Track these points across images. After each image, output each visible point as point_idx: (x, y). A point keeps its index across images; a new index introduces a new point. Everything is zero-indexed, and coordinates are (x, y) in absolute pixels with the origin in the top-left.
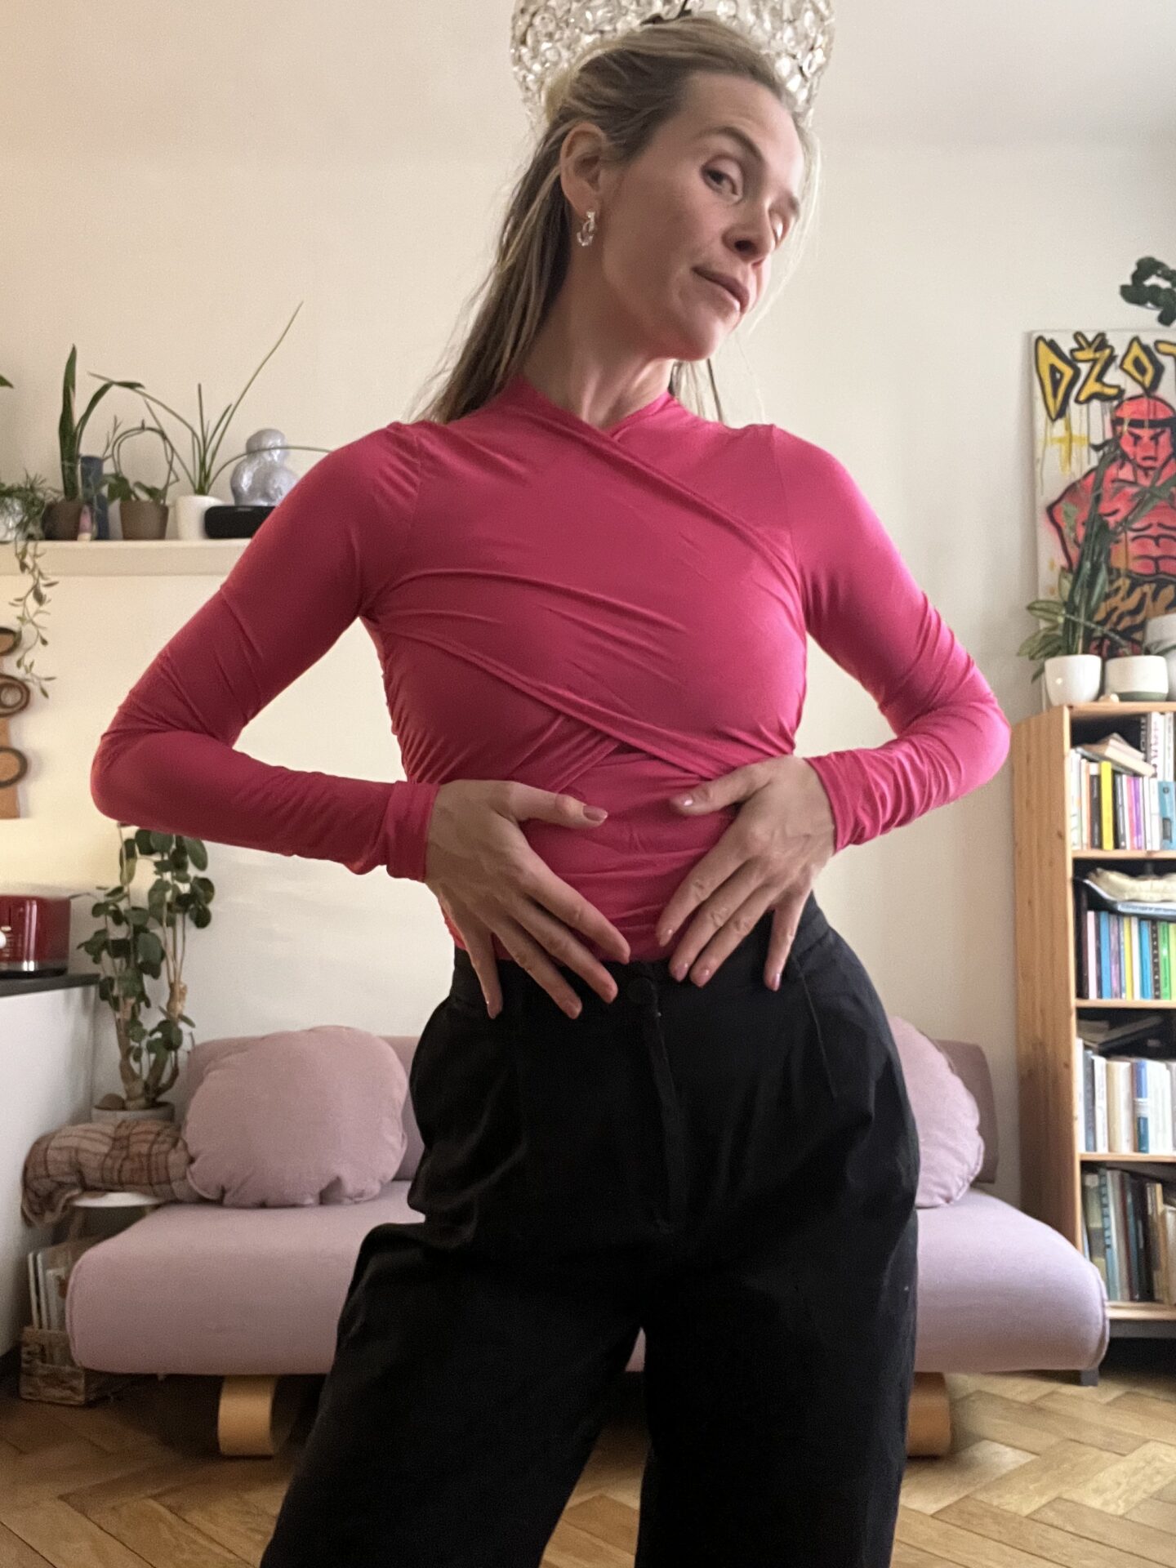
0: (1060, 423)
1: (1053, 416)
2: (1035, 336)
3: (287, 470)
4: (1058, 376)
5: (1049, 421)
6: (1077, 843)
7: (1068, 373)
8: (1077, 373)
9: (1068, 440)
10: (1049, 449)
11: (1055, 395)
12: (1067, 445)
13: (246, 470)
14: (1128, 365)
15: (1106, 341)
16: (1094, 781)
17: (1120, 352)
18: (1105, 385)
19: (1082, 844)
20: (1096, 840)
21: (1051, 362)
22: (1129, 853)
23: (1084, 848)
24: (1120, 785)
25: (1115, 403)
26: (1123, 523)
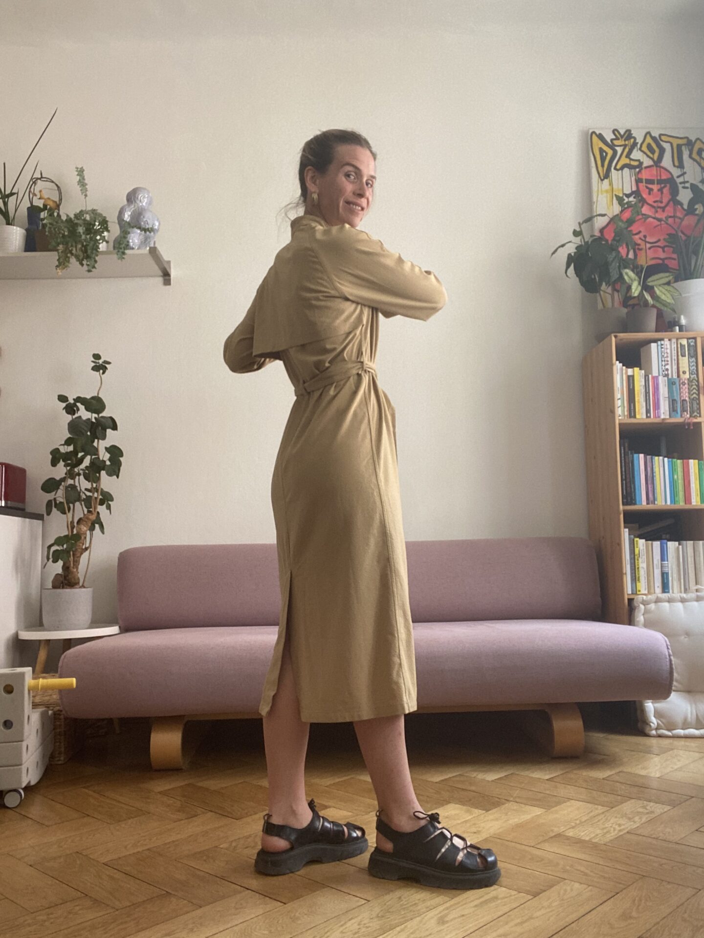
0: (606, 181)
1: (602, 178)
2: (591, 131)
3: (151, 212)
4: (604, 154)
5: (600, 180)
7: (610, 152)
8: (615, 152)
9: (611, 191)
10: (599, 196)
11: (603, 166)
12: (611, 193)
13: (127, 210)
14: (644, 148)
15: (632, 134)
16: (631, 379)
17: (639, 140)
18: (631, 159)
19: (625, 416)
20: (632, 413)
21: (600, 146)
22: (653, 420)
23: (626, 418)
24: (647, 381)
25: (637, 170)
26: (644, 239)
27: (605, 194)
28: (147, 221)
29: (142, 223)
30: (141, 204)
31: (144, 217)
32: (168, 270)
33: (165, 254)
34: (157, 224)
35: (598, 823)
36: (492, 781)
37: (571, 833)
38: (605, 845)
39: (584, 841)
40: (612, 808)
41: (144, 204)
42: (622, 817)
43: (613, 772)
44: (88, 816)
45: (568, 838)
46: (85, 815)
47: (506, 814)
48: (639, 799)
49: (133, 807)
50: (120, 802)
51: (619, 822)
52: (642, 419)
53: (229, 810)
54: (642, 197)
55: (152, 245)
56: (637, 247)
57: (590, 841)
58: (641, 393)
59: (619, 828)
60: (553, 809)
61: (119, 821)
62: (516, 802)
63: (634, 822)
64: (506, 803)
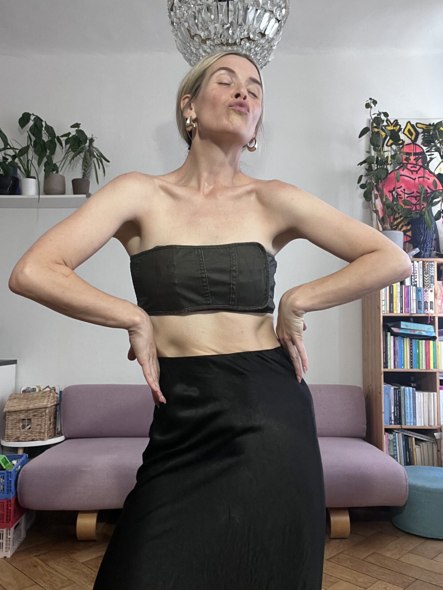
6: (384, 310)
7: (384, 134)
14: (406, 132)
15: (398, 123)
17: (403, 127)
20: (391, 310)
22: (404, 314)
23: (388, 312)
24: (401, 289)
26: (403, 191)
44: (37, 583)
49: (65, 577)
52: (397, 313)
56: (399, 196)
58: (397, 297)
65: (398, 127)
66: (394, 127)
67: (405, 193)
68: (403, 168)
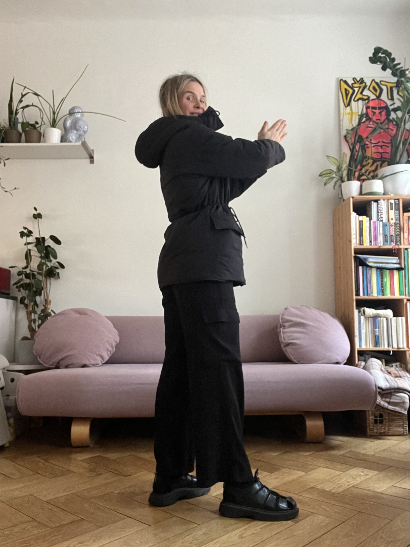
0: (348, 108)
1: (346, 105)
2: (340, 79)
3: (83, 120)
4: (348, 92)
5: (345, 107)
6: (355, 243)
7: (351, 91)
8: (354, 91)
10: (345, 116)
11: (347, 99)
12: (351, 115)
13: (69, 120)
14: (371, 88)
15: (363, 81)
16: (361, 223)
17: (368, 84)
18: (363, 95)
19: (357, 244)
20: (361, 242)
21: (345, 88)
22: (373, 246)
23: (358, 245)
24: (370, 224)
25: (367, 101)
26: (370, 141)
27: (348, 115)
28: (80, 126)
29: (78, 127)
30: (77, 116)
31: (79, 124)
32: (92, 154)
33: (91, 146)
34: (86, 127)
35: (336, 481)
36: (276, 456)
37: (319, 487)
38: (338, 493)
39: (327, 491)
40: (344, 472)
41: (79, 116)
42: (349, 478)
43: (345, 451)
44: (39, 474)
45: (317, 489)
46: (36, 473)
47: (282, 475)
48: (360, 467)
49: (64, 468)
50: (58, 466)
51: (348, 480)
52: (368, 246)
53: (121, 471)
54: (369, 117)
55: (83, 140)
56: (366, 146)
57: (330, 491)
58: (367, 231)
59: (348, 484)
60: (309, 473)
61: (55, 477)
62: (290, 468)
63: (357, 481)
64: (283, 469)
65: (364, 84)
66: (360, 84)
67: (372, 143)
68: (368, 121)
